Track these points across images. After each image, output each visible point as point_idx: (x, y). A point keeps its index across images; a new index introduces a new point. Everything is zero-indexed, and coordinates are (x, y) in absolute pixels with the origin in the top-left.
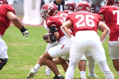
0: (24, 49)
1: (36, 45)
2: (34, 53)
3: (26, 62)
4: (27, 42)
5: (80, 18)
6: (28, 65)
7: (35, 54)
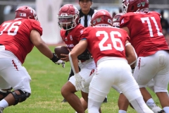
0: (36, 79)
1: (53, 72)
2: (50, 84)
3: (39, 97)
4: (40, 68)
5: (102, 36)
6: (42, 101)
7: (51, 86)
